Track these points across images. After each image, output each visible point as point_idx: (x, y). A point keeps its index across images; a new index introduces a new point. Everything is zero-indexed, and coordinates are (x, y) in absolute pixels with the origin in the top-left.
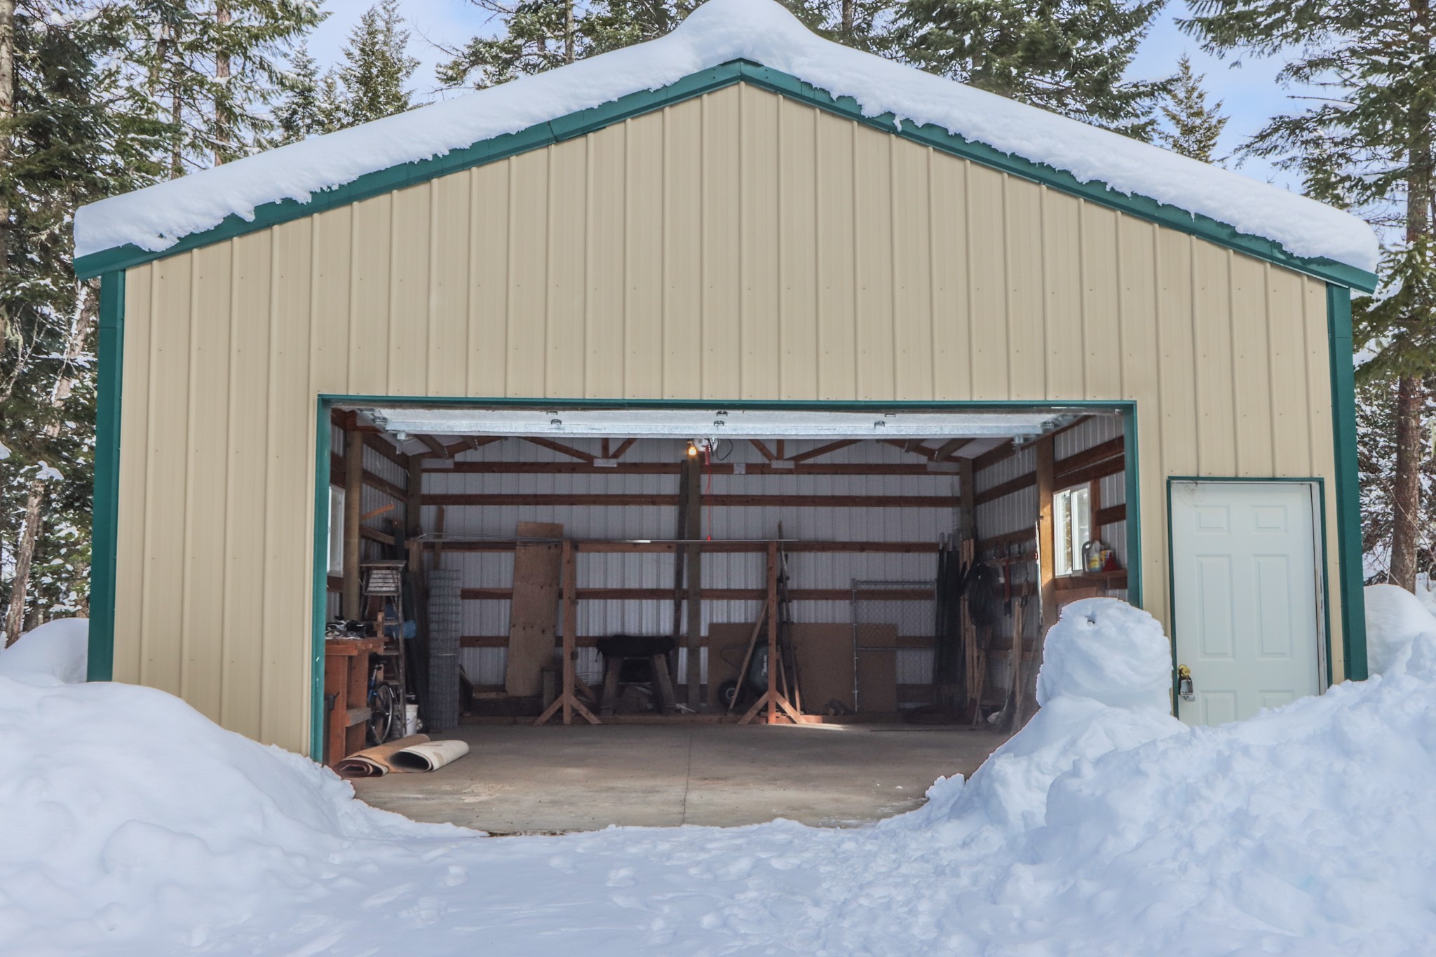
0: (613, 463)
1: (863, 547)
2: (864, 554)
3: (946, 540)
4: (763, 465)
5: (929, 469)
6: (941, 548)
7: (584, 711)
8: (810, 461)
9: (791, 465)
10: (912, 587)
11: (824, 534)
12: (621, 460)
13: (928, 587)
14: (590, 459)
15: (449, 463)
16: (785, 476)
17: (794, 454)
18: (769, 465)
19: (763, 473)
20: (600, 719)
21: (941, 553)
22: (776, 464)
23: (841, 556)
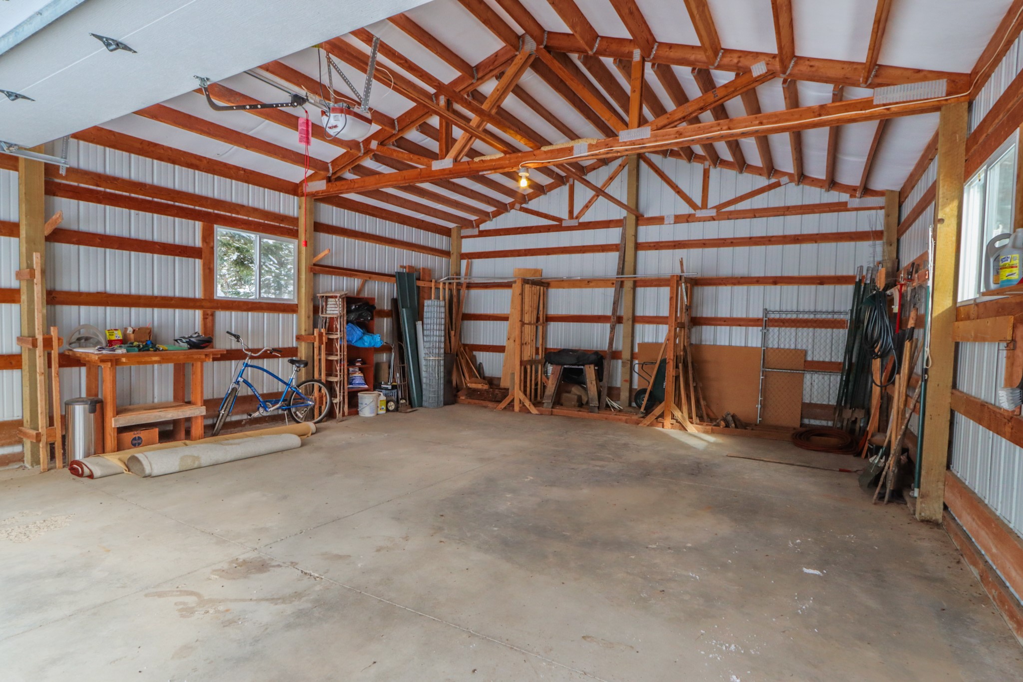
0: (574, 223)
1: (776, 281)
2: (778, 287)
3: (864, 273)
4: (690, 215)
5: (849, 206)
6: (857, 280)
7: (527, 403)
8: (731, 208)
9: (713, 213)
10: (824, 316)
11: (741, 270)
12: (581, 220)
13: (842, 317)
14: (560, 220)
15: (476, 232)
16: (708, 223)
17: (717, 203)
18: (694, 215)
19: (688, 222)
20: (538, 410)
21: (858, 285)
22: (699, 214)
23: (756, 290)
